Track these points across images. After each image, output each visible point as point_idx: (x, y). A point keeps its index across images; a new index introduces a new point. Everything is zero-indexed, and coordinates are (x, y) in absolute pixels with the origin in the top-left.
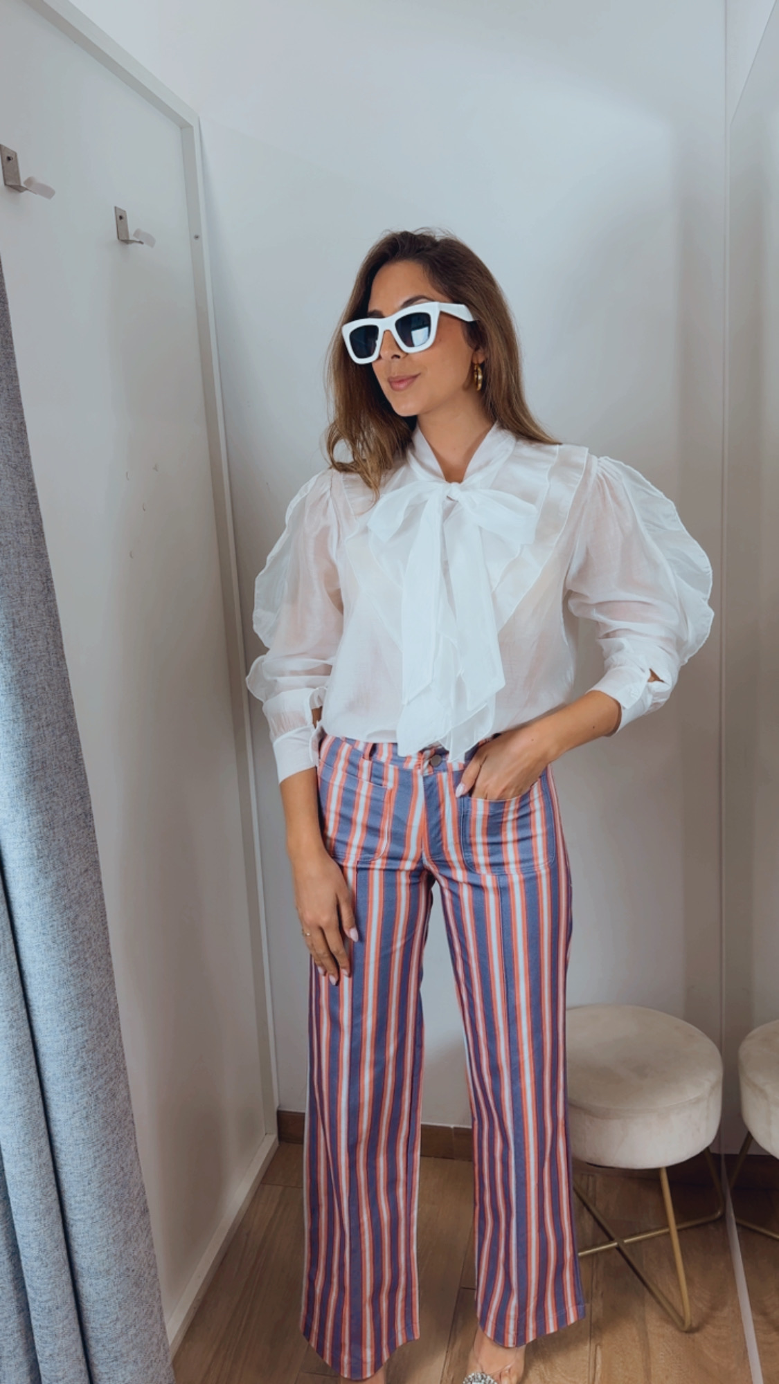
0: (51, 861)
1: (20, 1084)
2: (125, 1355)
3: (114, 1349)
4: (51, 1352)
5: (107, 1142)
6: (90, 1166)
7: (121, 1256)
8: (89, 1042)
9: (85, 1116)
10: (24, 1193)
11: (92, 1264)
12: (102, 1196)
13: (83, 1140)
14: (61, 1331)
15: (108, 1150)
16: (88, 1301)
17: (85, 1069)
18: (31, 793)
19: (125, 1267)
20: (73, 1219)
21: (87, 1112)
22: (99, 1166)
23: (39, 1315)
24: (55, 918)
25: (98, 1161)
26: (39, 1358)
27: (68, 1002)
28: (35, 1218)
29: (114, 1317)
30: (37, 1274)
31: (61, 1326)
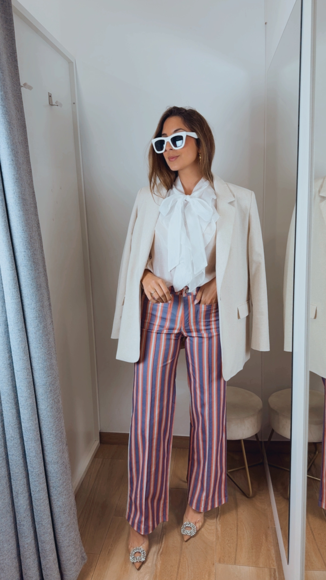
2: (63, 492)
3: (59, 490)
6: (53, 425)
7: (61, 457)
9: (51, 407)
11: (52, 459)
12: (56, 436)
13: (51, 416)
29: (59, 478)
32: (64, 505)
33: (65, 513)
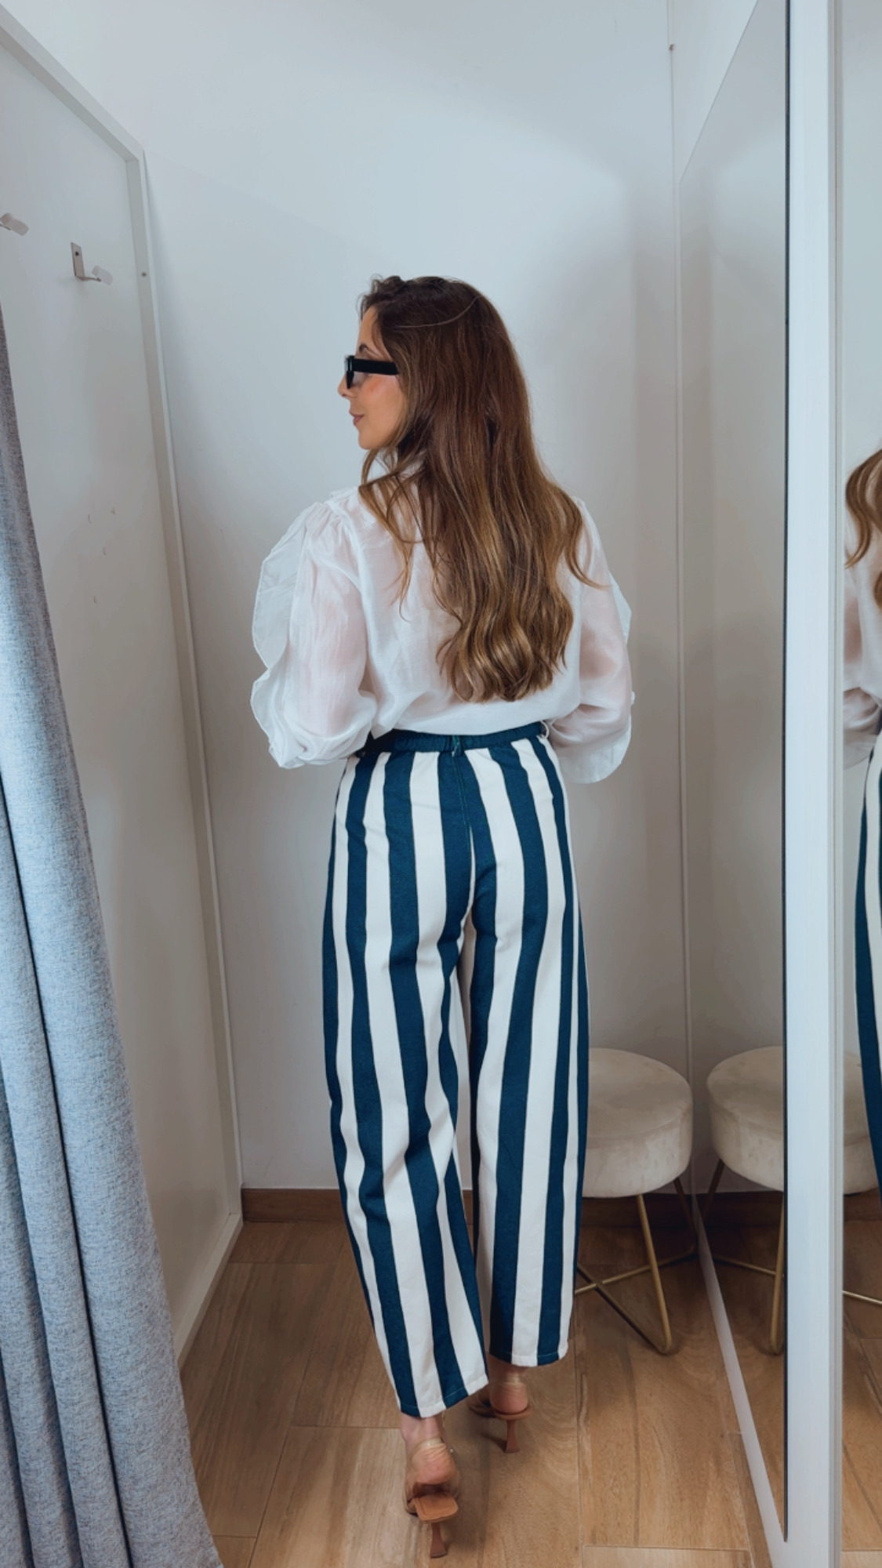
0: (76, 890)
1: (39, 1106)
2: (135, 1391)
3: (124, 1384)
4: (67, 1376)
5: (123, 1175)
6: (104, 1195)
7: (134, 1289)
8: (108, 1072)
9: (100, 1145)
10: (41, 1215)
11: (105, 1293)
12: (115, 1227)
13: (98, 1169)
14: (77, 1355)
15: (123, 1183)
16: (100, 1330)
17: (102, 1099)
18: (57, 821)
19: (137, 1302)
20: (86, 1247)
21: (103, 1142)
22: (113, 1198)
23: (55, 1338)
24: (76, 946)
25: (112, 1192)
26: (55, 1382)
27: (87, 1029)
28: (52, 1241)
29: (124, 1350)
30: (54, 1296)
31: (77, 1350)
32: (141, 1428)
33: (143, 1451)
